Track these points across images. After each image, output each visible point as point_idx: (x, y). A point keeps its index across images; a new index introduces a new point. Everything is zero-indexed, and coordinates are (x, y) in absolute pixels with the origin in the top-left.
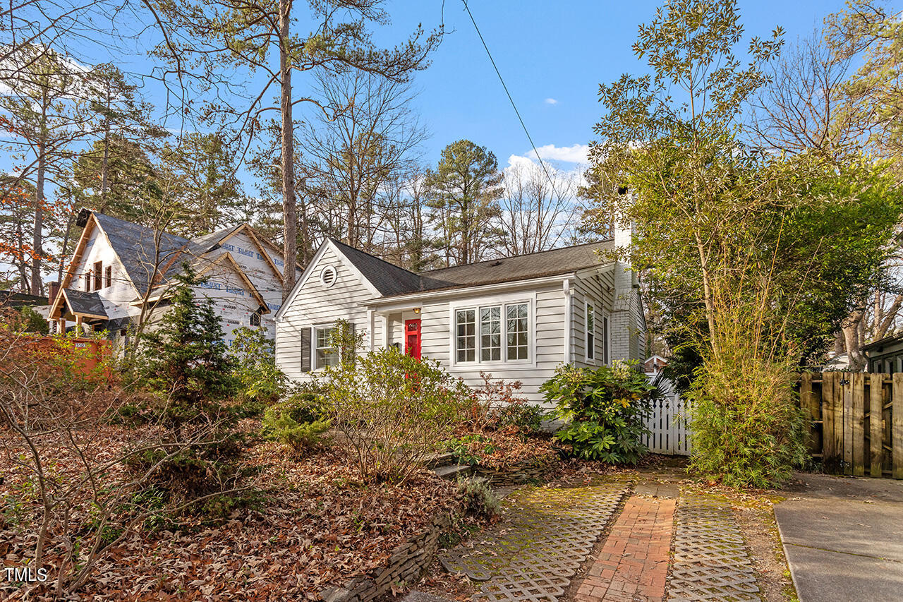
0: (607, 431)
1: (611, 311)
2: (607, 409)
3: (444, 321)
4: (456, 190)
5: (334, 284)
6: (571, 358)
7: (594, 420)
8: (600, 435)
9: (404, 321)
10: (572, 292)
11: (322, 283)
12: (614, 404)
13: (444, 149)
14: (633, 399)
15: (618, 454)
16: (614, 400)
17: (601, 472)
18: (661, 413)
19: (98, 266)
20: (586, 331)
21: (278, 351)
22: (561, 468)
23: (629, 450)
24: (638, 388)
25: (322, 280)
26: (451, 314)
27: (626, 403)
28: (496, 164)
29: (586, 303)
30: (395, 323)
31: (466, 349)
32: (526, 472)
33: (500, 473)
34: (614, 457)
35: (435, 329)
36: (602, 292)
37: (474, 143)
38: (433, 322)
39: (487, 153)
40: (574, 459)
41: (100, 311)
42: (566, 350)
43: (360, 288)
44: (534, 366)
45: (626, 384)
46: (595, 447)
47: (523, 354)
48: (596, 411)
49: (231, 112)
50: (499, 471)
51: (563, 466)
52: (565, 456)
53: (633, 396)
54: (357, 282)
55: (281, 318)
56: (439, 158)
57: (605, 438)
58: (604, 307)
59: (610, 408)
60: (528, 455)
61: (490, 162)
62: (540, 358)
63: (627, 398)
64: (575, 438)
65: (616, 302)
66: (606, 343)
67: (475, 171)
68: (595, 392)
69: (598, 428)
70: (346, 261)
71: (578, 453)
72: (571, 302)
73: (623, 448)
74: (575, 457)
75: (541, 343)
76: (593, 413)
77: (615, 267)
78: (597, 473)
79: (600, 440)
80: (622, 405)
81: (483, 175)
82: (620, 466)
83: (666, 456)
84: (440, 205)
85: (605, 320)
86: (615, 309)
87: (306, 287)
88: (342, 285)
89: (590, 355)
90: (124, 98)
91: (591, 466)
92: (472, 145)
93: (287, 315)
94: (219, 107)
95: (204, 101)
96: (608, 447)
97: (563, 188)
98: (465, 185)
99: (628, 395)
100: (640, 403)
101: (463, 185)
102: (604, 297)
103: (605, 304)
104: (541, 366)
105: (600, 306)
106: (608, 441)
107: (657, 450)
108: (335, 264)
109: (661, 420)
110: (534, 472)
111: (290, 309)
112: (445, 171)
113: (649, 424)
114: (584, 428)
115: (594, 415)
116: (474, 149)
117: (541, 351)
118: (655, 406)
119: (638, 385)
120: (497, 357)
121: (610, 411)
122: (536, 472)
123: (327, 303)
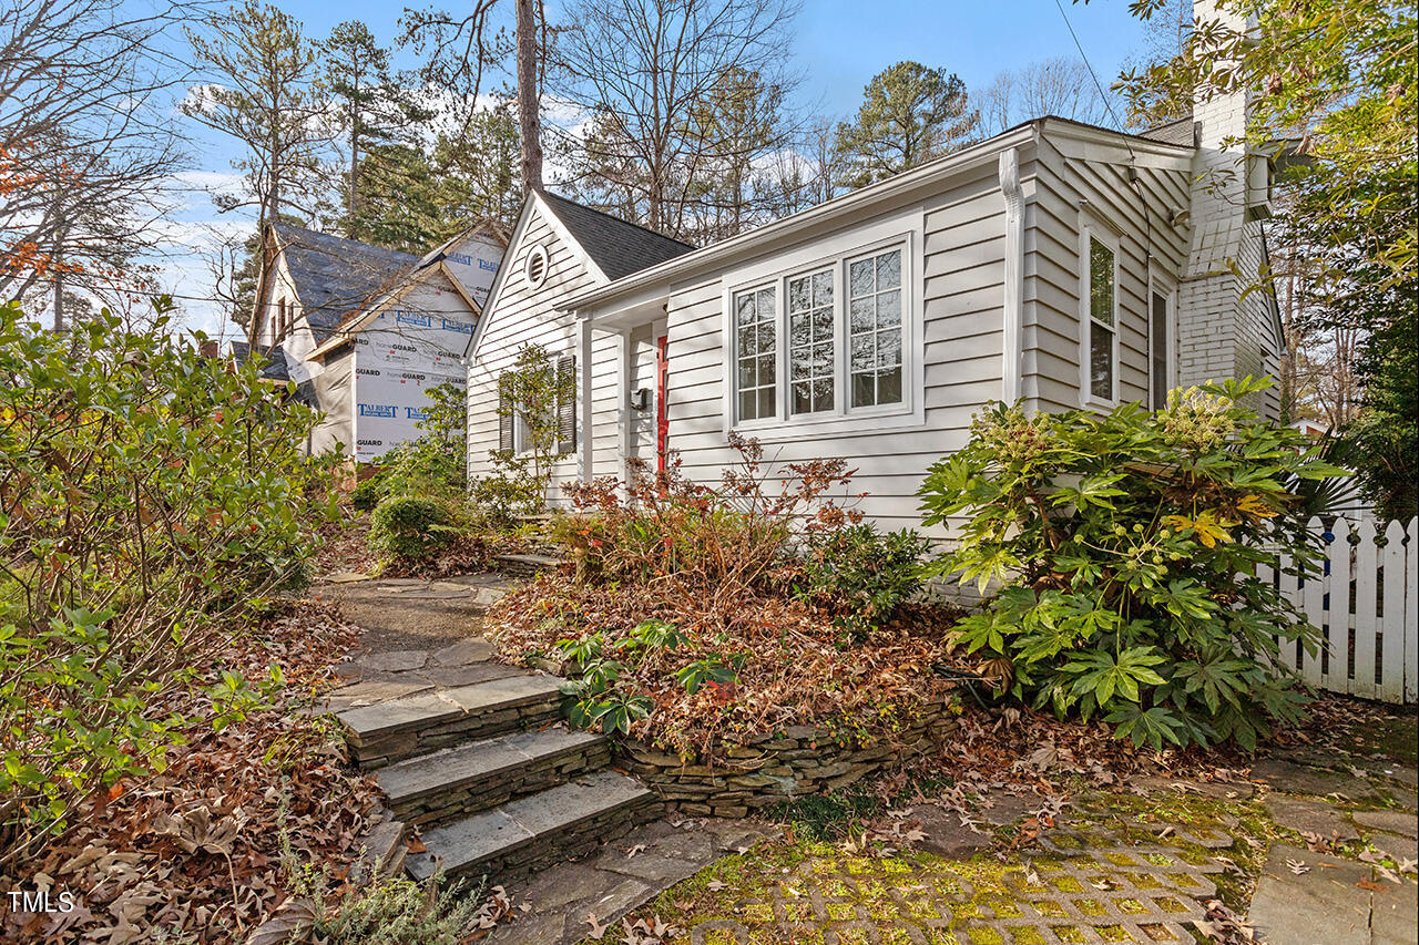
0: (1138, 626)
1: (1179, 281)
2: (1132, 551)
3: (711, 324)
4: (893, 152)
5: (545, 281)
6: (1023, 388)
7: (1082, 587)
8: (1104, 644)
9: (655, 340)
10: (1029, 189)
11: (528, 283)
12: (1164, 534)
13: (869, 84)
14: (1245, 516)
15: (1177, 715)
16: (1164, 520)
17: (1107, 777)
18: (1353, 560)
19: (282, 303)
20: (1087, 318)
21: (471, 421)
22: (963, 741)
23: (1225, 704)
24: (1266, 472)
25: (526, 275)
26: (725, 305)
27: (1213, 530)
28: (965, 97)
29: (1085, 235)
30: (642, 347)
31: (757, 388)
32: (797, 769)
33: (696, 771)
34: (1159, 722)
35: (696, 346)
36: (1147, 220)
37: (923, 65)
38: (691, 330)
39: (946, 79)
40: (1013, 714)
41: (280, 374)
42: (1008, 366)
43: (584, 280)
44: (918, 420)
45: (1217, 461)
46: (1085, 685)
47: (891, 387)
48: (1095, 556)
49: (447, 21)
50: (689, 764)
51: (972, 734)
52: (979, 699)
53: (1246, 505)
54: (578, 271)
55: (473, 359)
56: (862, 100)
57: (1124, 657)
58: (1155, 261)
59: (1146, 547)
60: (816, 707)
61: (952, 95)
62: (936, 398)
63: (1221, 512)
64: (1015, 645)
65: (1193, 257)
66: (1160, 365)
67: (924, 114)
68: (1089, 491)
69: (1102, 619)
70: (562, 231)
71: (1030, 695)
72: (1025, 219)
73: (1201, 691)
74: (1017, 706)
75: (937, 352)
76: (1082, 562)
77: (1192, 166)
78: (1090, 775)
79: (1103, 659)
80: (1195, 537)
81: (940, 120)
82: (1188, 757)
83: (1376, 703)
84: (863, 181)
85: (1160, 303)
86: (1191, 273)
87: (506, 293)
88: (556, 280)
89: (1102, 389)
90: (376, 71)
91: (1074, 743)
92: (919, 68)
93: (482, 352)
94: (430, 17)
95: (406, 10)
96: (1132, 692)
97: (1094, 112)
98: (908, 142)
99: (1224, 501)
100: (1271, 527)
101: (903, 143)
102: (1154, 236)
103: (1154, 253)
104: (938, 420)
105: (1142, 258)
106: (1139, 667)
107: (1337, 680)
108: (546, 241)
109: (1353, 585)
110: (830, 772)
111: (486, 341)
112: (869, 121)
113: (1304, 598)
114: (1046, 610)
115: (1085, 571)
116: (922, 77)
117: (937, 376)
118: (1328, 538)
119: (1263, 462)
120: (825, 403)
121: (1148, 556)
122: (842, 767)
123: (534, 321)
